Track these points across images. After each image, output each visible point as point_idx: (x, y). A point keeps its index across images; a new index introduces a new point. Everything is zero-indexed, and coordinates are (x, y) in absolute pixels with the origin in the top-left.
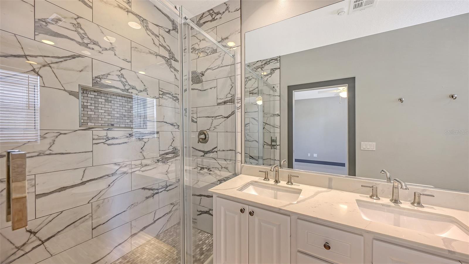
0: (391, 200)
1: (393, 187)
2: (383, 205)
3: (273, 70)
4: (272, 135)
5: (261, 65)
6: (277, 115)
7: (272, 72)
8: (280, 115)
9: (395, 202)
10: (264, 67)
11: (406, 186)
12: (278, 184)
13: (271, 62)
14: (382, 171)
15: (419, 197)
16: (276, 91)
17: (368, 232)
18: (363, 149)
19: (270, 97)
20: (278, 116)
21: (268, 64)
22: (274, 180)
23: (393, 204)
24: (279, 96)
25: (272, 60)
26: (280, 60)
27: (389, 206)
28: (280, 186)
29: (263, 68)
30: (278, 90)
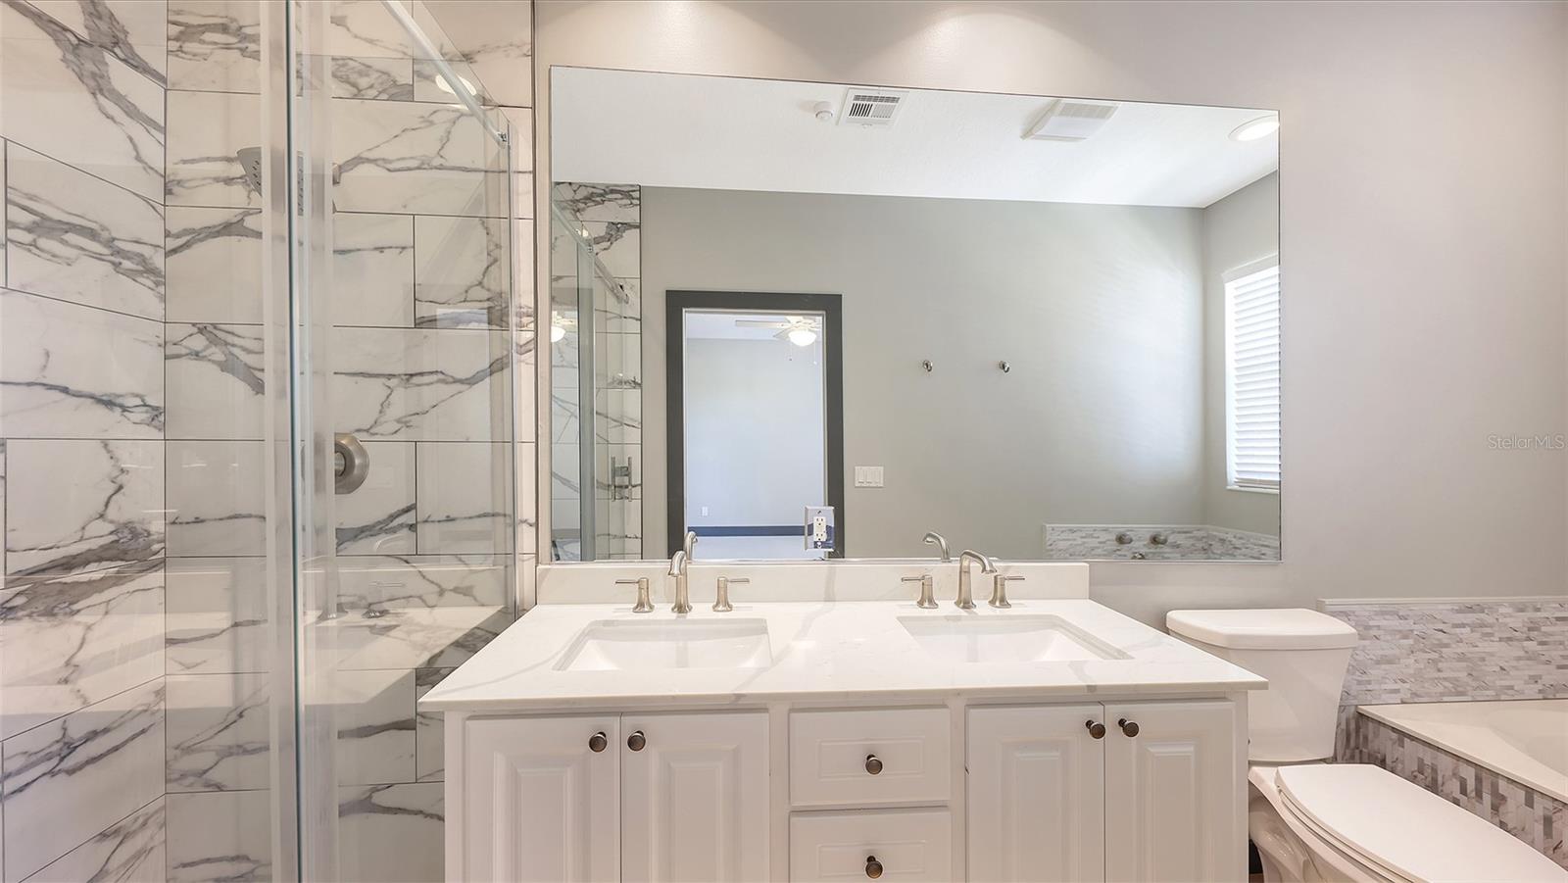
0: (957, 603)
1: (961, 572)
2: (947, 618)
3: (616, 230)
4: (614, 451)
5: (572, 201)
6: (633, 385)
7: (613, 233)
8: (640, 385)
9: (964, 607)
10: (584, 209)
11: (991, 565)
12: (690, 616)
13: (610, 200)
14: (930, 535)
15: (1003, 585)
16: (627, 303)
17: (958, 693)
18: (859, 485)
19: (607, 319)
20: (634, 388)
21: (598, 203)
22: (674, 605)
23: (963, 613)
24: (637, 320)
25: (612, 192)
26: (640, 199)
27: (958, 618)
28: (694, 622)
29: (578, 210)
30: (634, 299)
